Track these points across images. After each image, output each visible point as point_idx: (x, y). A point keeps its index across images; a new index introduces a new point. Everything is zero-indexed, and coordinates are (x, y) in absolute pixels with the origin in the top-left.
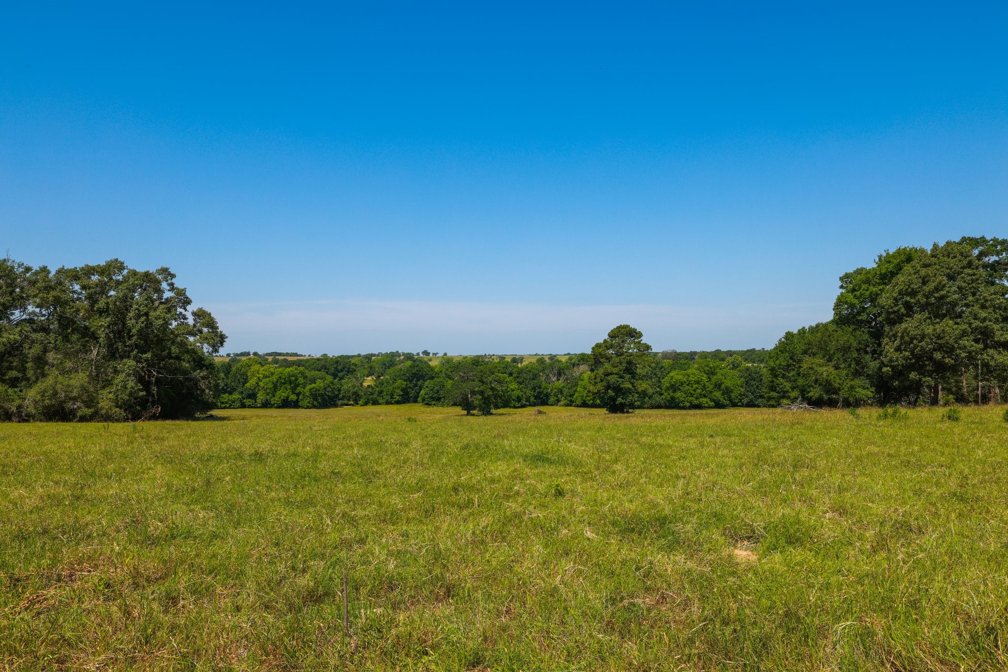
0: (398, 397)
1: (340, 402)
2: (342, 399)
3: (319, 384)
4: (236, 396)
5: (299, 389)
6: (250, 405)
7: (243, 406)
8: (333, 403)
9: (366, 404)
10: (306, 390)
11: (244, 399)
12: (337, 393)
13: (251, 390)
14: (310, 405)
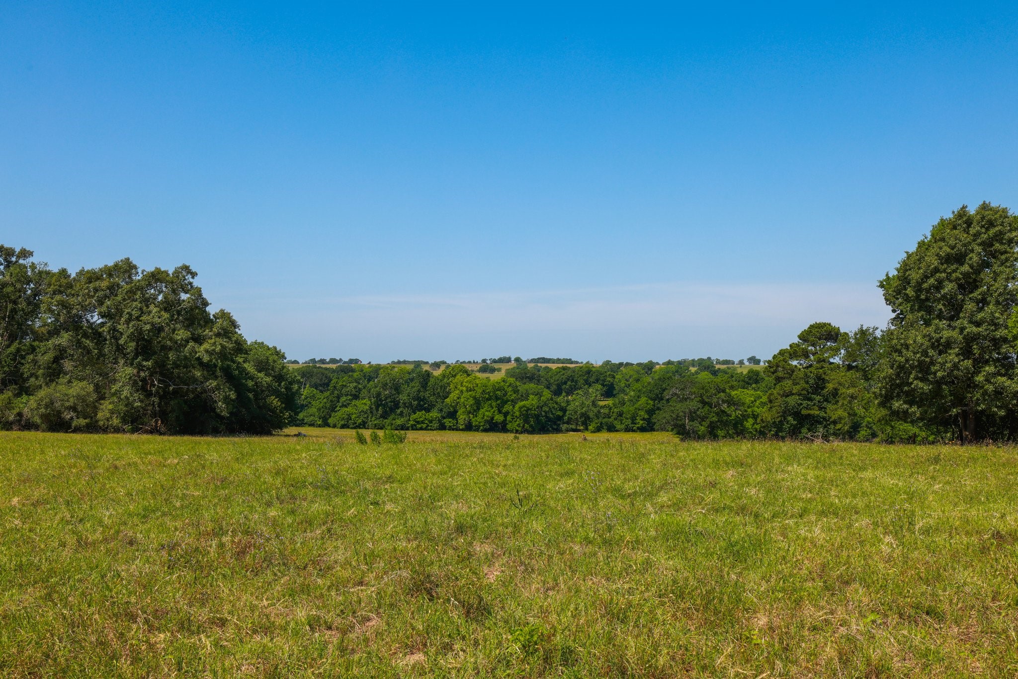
0: (641, 422)
1: (564, 427)
2: (568, 423)
3: (532, 401)
4: (434, 414)
5: (507, 407)
6: (450, 427)
7: (442, 427)
8: (555, 427)
9: (598, 430)
10: (516, 409)
11: (444, 418)
12: (560, 413)
13: (452, 407)
14: (520, 429)
